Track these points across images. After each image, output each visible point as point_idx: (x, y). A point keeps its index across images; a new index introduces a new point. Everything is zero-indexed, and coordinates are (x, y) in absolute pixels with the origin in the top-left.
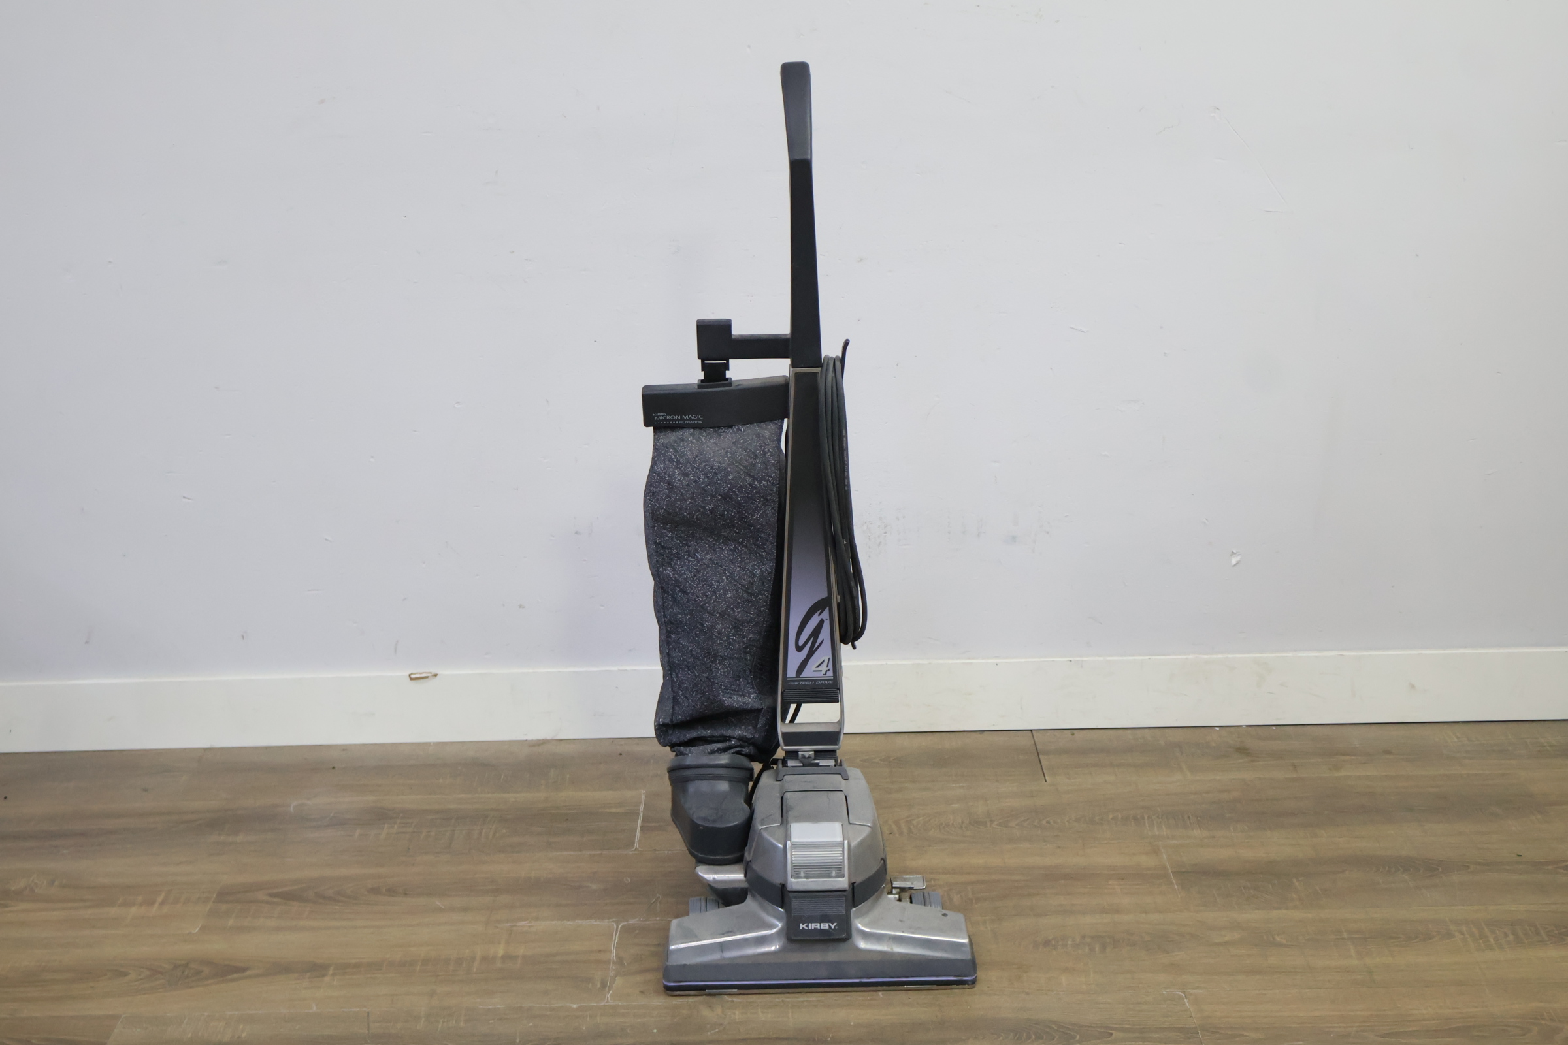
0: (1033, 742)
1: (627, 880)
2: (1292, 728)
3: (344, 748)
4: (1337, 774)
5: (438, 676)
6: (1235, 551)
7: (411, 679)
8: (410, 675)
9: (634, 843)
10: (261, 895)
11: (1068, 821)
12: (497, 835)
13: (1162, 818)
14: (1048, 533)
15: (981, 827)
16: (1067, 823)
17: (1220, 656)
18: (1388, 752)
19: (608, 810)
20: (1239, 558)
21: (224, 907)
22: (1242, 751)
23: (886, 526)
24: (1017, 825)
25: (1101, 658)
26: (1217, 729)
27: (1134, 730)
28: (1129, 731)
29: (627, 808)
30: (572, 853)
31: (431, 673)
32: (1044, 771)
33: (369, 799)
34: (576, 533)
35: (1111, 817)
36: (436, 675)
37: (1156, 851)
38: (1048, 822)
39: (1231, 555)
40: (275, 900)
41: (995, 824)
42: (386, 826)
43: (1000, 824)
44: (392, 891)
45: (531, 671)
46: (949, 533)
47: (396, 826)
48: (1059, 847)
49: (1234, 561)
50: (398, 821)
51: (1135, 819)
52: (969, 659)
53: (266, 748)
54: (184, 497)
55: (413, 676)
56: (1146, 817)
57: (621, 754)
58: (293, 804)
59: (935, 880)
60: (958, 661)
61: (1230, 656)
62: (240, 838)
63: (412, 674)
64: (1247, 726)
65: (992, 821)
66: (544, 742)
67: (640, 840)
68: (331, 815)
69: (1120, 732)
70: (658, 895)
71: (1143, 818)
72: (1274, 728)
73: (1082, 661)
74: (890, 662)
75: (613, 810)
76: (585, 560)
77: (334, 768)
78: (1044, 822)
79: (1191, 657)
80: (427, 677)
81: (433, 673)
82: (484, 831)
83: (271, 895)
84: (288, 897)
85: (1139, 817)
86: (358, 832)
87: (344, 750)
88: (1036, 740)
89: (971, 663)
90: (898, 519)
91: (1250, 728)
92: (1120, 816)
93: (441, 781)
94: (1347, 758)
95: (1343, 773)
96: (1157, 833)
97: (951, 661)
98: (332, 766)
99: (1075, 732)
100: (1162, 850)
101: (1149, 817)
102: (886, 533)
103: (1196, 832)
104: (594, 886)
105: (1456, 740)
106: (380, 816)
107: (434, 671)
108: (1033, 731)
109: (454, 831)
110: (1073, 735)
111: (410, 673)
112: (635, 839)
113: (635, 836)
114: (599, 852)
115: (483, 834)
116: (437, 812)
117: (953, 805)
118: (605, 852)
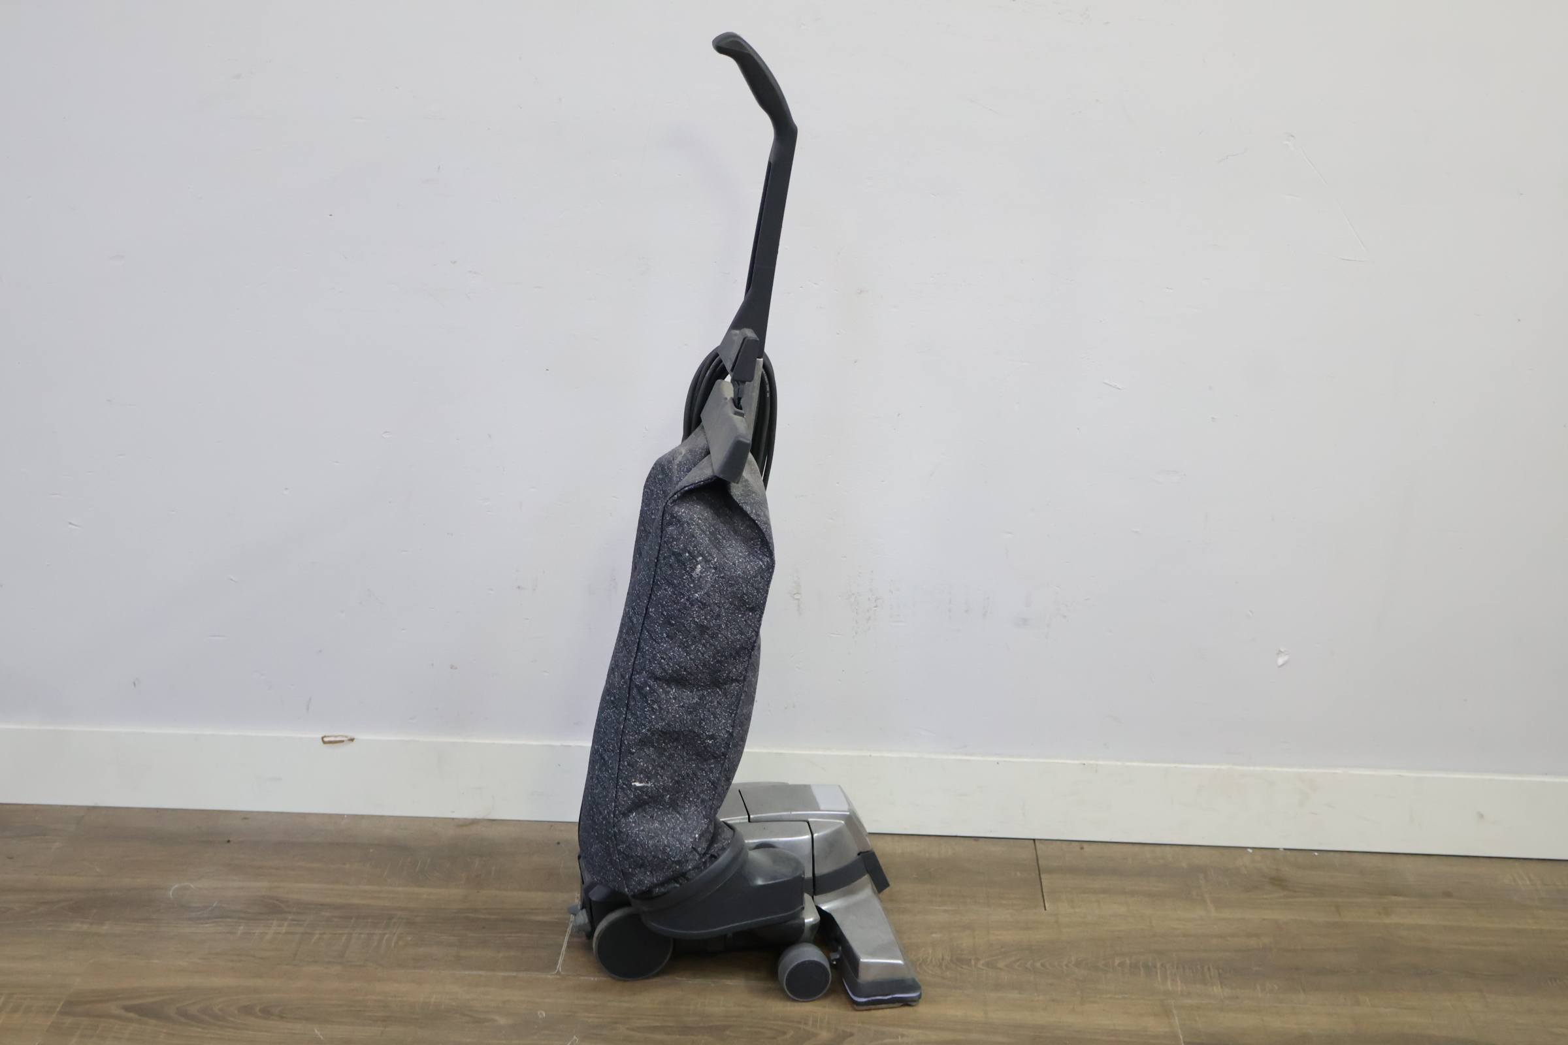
0: (1035, 855)
1: (541, 1014)
2: (1337, 855)
3: (246, 816)
4: (1387, 921)
5: (354, 741)
6: (1282, 650)
7: (324, 742)
8: (323, 738)
9: (556, 964)
10: (114, 1008)
11: (1067, 965)
12: (401, 943)
13: (1177, 968)
14: (1065, 617)
15: (964, 967)
16: (1065, 968)
17: (1258, 768)
18: (1448, 894)
19: (533, 918)
20: (1286, 658)
21: (69, 1020)
22: (1278, 882)
23: (876, 599)
24: (1006, 966)
25: (1119, 763)
26: (1250, 851)
27: (1152, 848)
28: (1147, 848)
29: (556, 917)
30: (482, 973)
31: (346, 737)
32: (1044, 894)
33: (260, 886)
34: (519, 587)
35: (1117, 961)
36: (352, 740)
37: (1167, 1013)
38: (1043, 965)
39: (1278, 654)
40: (131, 1015)
41: (980, 965)
42: (275, 923)
43: (987, 965)
44: (266, 1013)
45: (461, 741)
46: (950, 610)
47: (286, 923)
48: (1053, 1000)
49: (1281, 661)
50: (290, 917)
51: (1146, 967)
52: (966, 755)
53: (157, 810)
54: (70, 523)
55: (326, 739)
56: (1158, 965)
57: (558, 843)
58: (174, 887)
59: (903, 1036)
60: (954, 757)
61: (1270, 769)
62: (105, 928)
63: (325, 737)
64: (1285, 849)
65: (977, 960)
66: (474, 822)
67: (564, 960)
68: (214, 905)
69: (1137, 848)
70: (575, 1037)
71: (1156, 967)
72: (1316, 854)
73: (1097, 765)
74: (875, 754)
75: (541, 918)
76: (528, 619)
77: (229, 841)
78: (1038, 965)
79: (1224, 767)
80: (343, 741)
81: (349, 738)
82: (386, 936)
83: (127, 1009)
84: (145, 1012)
85: (1150, 964)
86: (241, 929)
87: (245, 818)
88: (1039, 853)
89: (968, 760)
90: (891, 591)
91: (1289, 852)
92: (1128, 962)
93: (347, 866)
94: (1400, 899)
95: (1394, 919)
96: (1170, 988)
97: (945, 757)
98: (227, 840)
99: (1085, 846)
100: (1175, 1012)
101: (1162, 965)
102: (876, 607)
103: (1217, 990)
104: (502, 1021)
105: (1528, 883)
106: (272, 908)
107: (351, 735)
108: (1036, 841)
109: (351, 934)
110: (1082, 848)
111: (323, 735)
112: (559, 959)
113: (560, 954)
114: (514, 974)
115: (385, 939)
116: (337, 907)
117: (934, 935)
118: (521, 974)
